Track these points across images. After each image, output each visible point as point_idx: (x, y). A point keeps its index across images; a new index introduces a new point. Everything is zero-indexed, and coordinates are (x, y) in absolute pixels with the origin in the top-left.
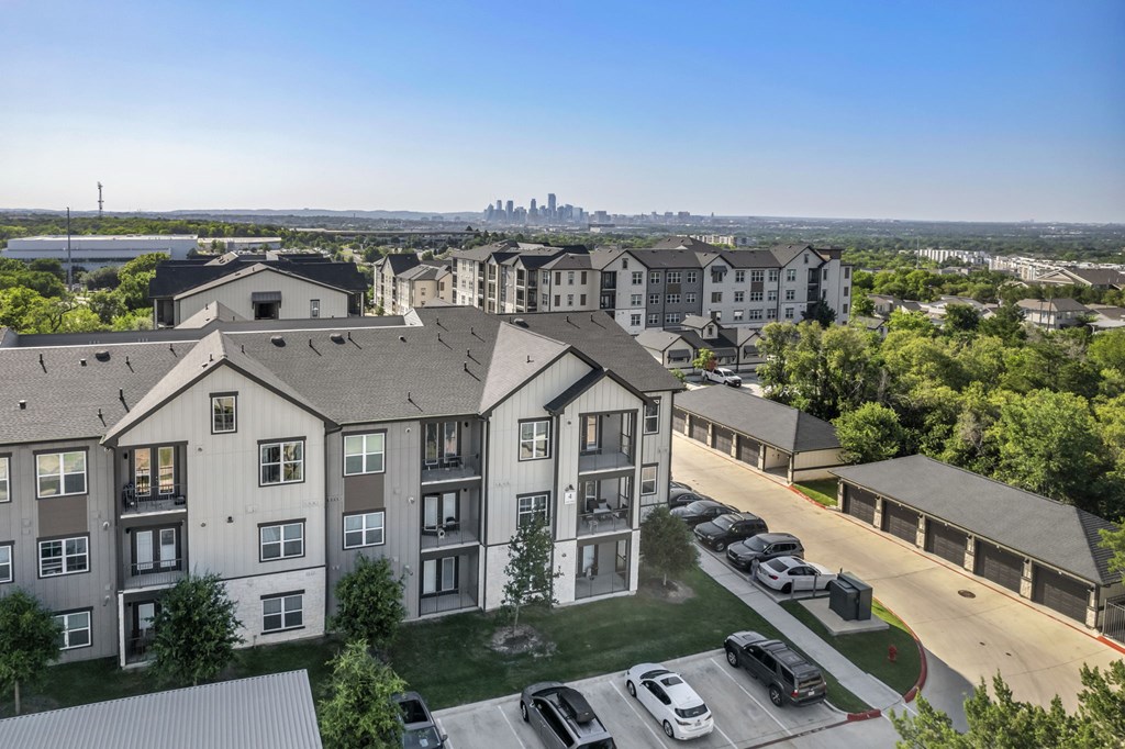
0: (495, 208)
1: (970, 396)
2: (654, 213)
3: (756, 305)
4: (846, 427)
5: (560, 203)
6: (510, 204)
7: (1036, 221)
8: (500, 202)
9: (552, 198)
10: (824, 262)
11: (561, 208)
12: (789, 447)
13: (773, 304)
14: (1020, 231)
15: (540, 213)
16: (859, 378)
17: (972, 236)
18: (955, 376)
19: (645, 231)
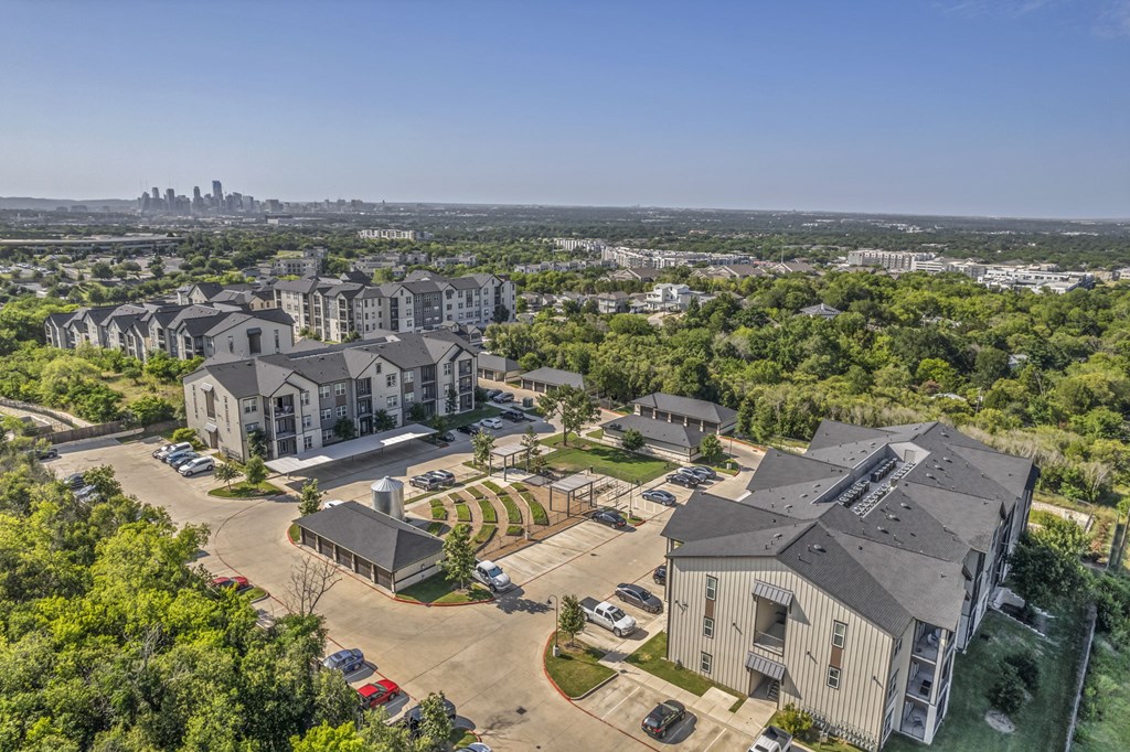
0: (151, 196)
1: (560, 348)
2: (327, 201)
3: (470, 310)
4: (521, 363)
5: (227, 191)
6: (171, 192)
7: (642, 206)
8: (156, 190)
9: (217, 185)
10: (502, 283)
11: (230, 196)
12: (504, 370)
13: (478, 308)
14: (629, 216)
15: (207, 202)
16: (525, 344)
17: (597, 222)
18: (556, 340)
19: (324, 222)
